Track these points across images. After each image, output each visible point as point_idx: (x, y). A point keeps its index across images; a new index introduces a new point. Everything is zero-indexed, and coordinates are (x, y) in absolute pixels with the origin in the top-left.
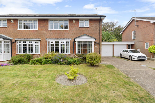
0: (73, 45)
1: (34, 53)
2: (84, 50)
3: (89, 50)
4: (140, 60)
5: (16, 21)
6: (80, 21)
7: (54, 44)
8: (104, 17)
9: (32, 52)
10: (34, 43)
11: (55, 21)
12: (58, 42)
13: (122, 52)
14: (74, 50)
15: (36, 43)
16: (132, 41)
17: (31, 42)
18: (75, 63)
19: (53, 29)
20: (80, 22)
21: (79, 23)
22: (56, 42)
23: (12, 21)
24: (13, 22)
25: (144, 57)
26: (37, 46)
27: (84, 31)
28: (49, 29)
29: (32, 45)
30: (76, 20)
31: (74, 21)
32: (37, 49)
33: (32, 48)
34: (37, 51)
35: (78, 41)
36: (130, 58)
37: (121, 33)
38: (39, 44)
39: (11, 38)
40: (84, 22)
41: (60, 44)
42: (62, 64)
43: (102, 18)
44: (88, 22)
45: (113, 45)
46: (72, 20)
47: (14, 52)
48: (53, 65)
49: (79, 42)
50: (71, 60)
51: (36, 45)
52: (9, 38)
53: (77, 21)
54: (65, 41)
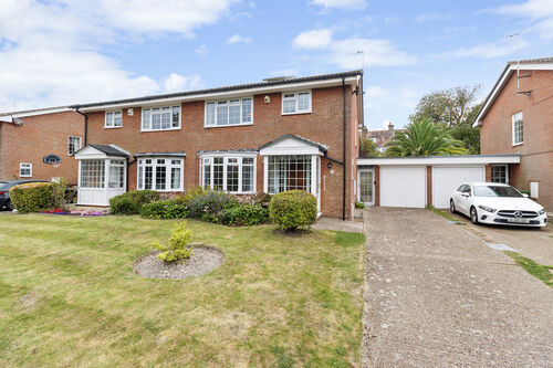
1: (168, 188)
5: (138, 110)
6: (286, 96)
9: (164, 187)
10: (168, 164)
11: (220, 103)
13: (455, 194)
15: (173, 163)
16: (512, 151)
17: (163, 162)
19: (215, 125)
20: (283, 99)
21: (280, 102)
22: (217, 161)
23: (131, 112)
24: (132, 114)
25: (531, 214)
26: (176, 172)
28: (206, 126)
29: (164, 169)
30: (272, 94)
31: (267, 97)
32: (176, 178)
33: (164, 175)
34: (175, 183)
35: (269, 156)
36: (473, 217)
37: (476, 124)
38: (181, 166)
39: (128, 153)
40: (297, 98)
41: (225, 164)
43: (347, 79)
44: (309, 97)
45: (429, 168)
46: (265, 95)
47: (131, 186)
51: (173, 170)
52: (125, 152)
54: (239, 157)
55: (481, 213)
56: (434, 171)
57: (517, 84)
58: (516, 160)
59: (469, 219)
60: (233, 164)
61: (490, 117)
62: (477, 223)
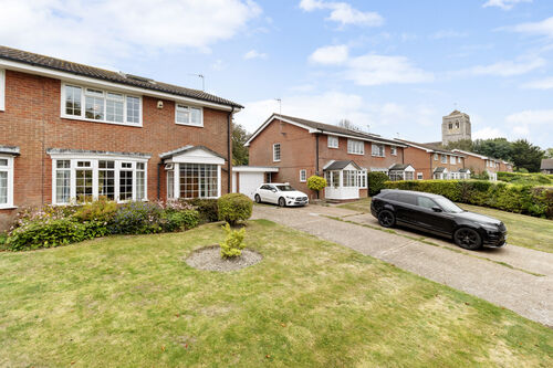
0: (156, 174)
2: (189, 180)
3: (203, 187)
4: (299, 205)
6: (176, 105)
7: (95, 169)
8: (240, 107)
11: (89, 90)
12: (111, 165)
13: (259, 191)
14: (158, 188)
16: (274, 164)
18: (188, 224)
19: (83, 117)
20: (177, 108)
21: (174, 111)
22: (102, 164)
25: (305, 199)
27: (190, 138)
28: (63, 115)
30: (166, 101)
31: (160, 102)
36: (282, 203)
37: (247, 144)
38: (9, 168)
40: (191, 111)
41: (118, 169)
42: (152, 231)
43: (234, 109)
44: (201, 113)
45: (237, 174)
46: (157, 99)
48: (119, 237)
49: (182, 165)
50: (176, 217)
53: (170, 104)
54: (133, 161)
55: (287, 200)
56: (240, 176)
57: (277, 129)
58: (277, 170)
59: (279, 205)
60: (126, 169)
61: (257, 142)
62: (285, 206)
